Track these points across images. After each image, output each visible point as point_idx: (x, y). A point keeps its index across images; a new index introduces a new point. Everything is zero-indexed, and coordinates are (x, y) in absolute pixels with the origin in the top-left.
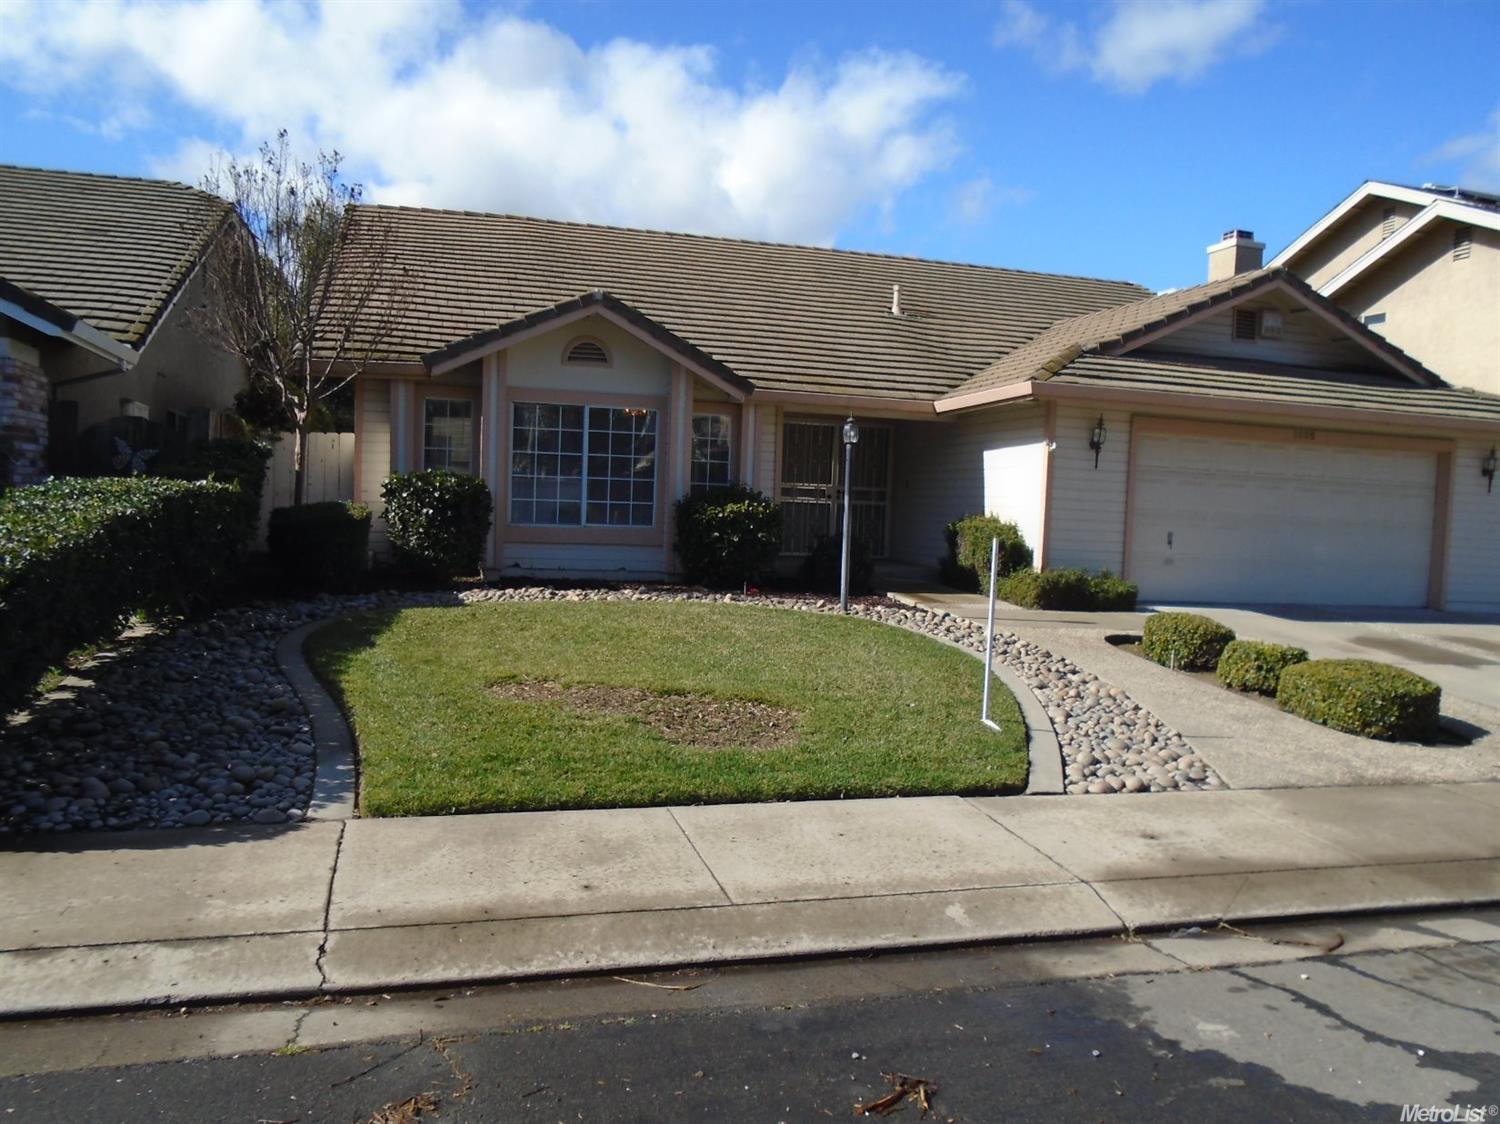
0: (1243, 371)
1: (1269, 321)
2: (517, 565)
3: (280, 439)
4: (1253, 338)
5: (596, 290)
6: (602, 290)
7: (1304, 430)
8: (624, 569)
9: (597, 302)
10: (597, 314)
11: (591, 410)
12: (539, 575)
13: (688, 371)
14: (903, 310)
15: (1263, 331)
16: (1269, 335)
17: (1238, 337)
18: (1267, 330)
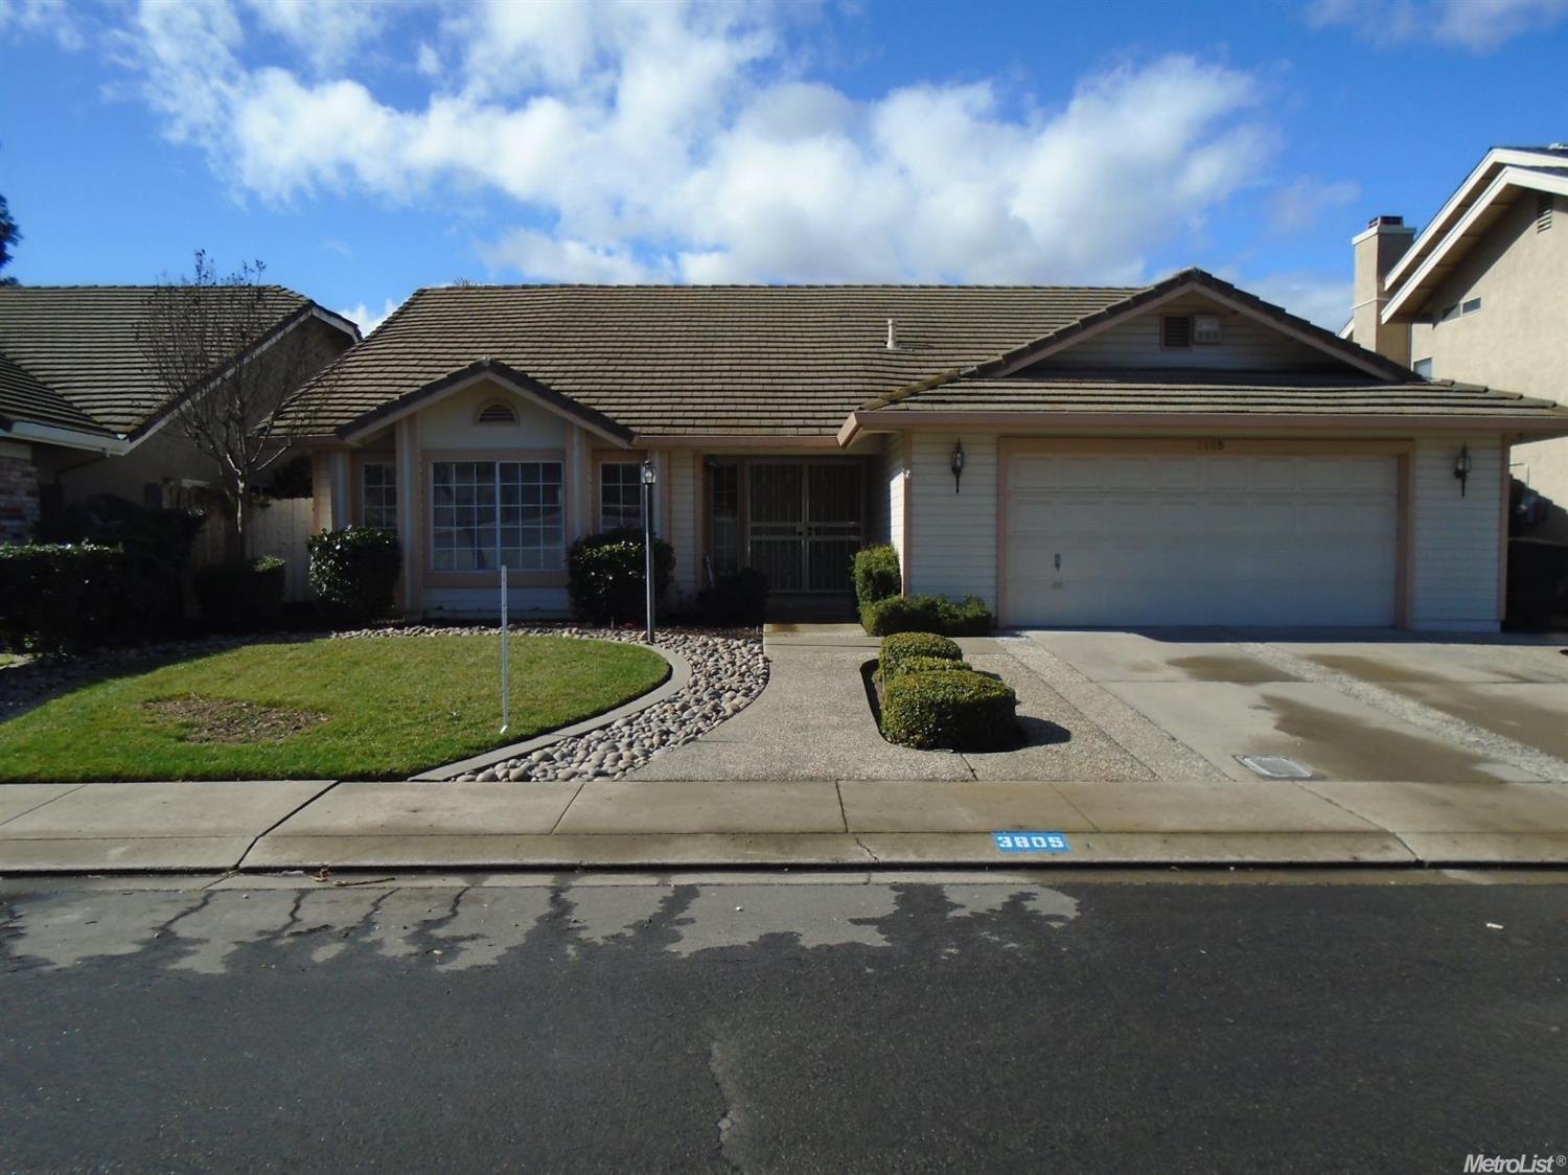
0: (1155, 383)
1: (1203, 325)
2: (440, 608)
3: (268, 505)
4: (1187, 345)
5: (484, 357)
6: (489, 357)
7: (1211, 440)
8: (537, 609)
9: (485, 369)
10: (486, 380)
11: (501, 465)
12: (460, 616)
13: (580, 428)
14: (897, 343)
15: (1196, 335)
16: (1204, 340)
17: (1166, 345)
18: (1200, 334)
